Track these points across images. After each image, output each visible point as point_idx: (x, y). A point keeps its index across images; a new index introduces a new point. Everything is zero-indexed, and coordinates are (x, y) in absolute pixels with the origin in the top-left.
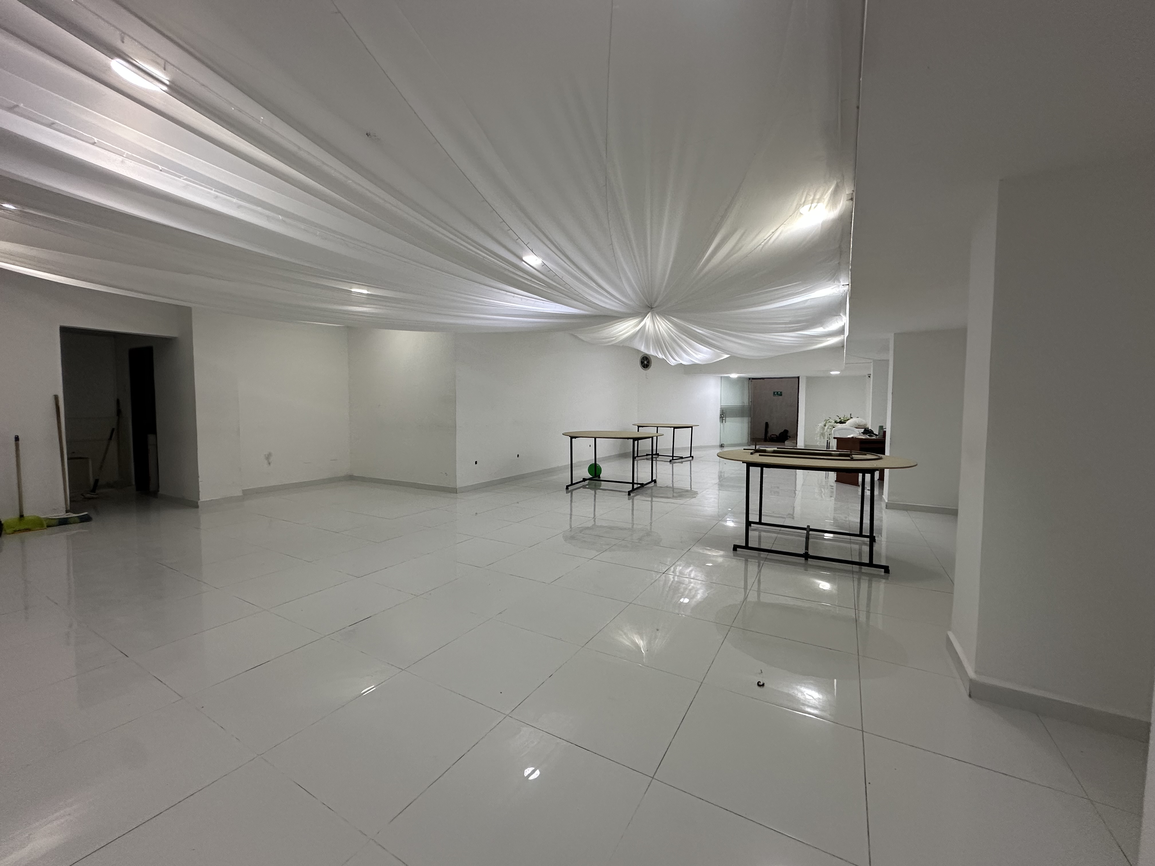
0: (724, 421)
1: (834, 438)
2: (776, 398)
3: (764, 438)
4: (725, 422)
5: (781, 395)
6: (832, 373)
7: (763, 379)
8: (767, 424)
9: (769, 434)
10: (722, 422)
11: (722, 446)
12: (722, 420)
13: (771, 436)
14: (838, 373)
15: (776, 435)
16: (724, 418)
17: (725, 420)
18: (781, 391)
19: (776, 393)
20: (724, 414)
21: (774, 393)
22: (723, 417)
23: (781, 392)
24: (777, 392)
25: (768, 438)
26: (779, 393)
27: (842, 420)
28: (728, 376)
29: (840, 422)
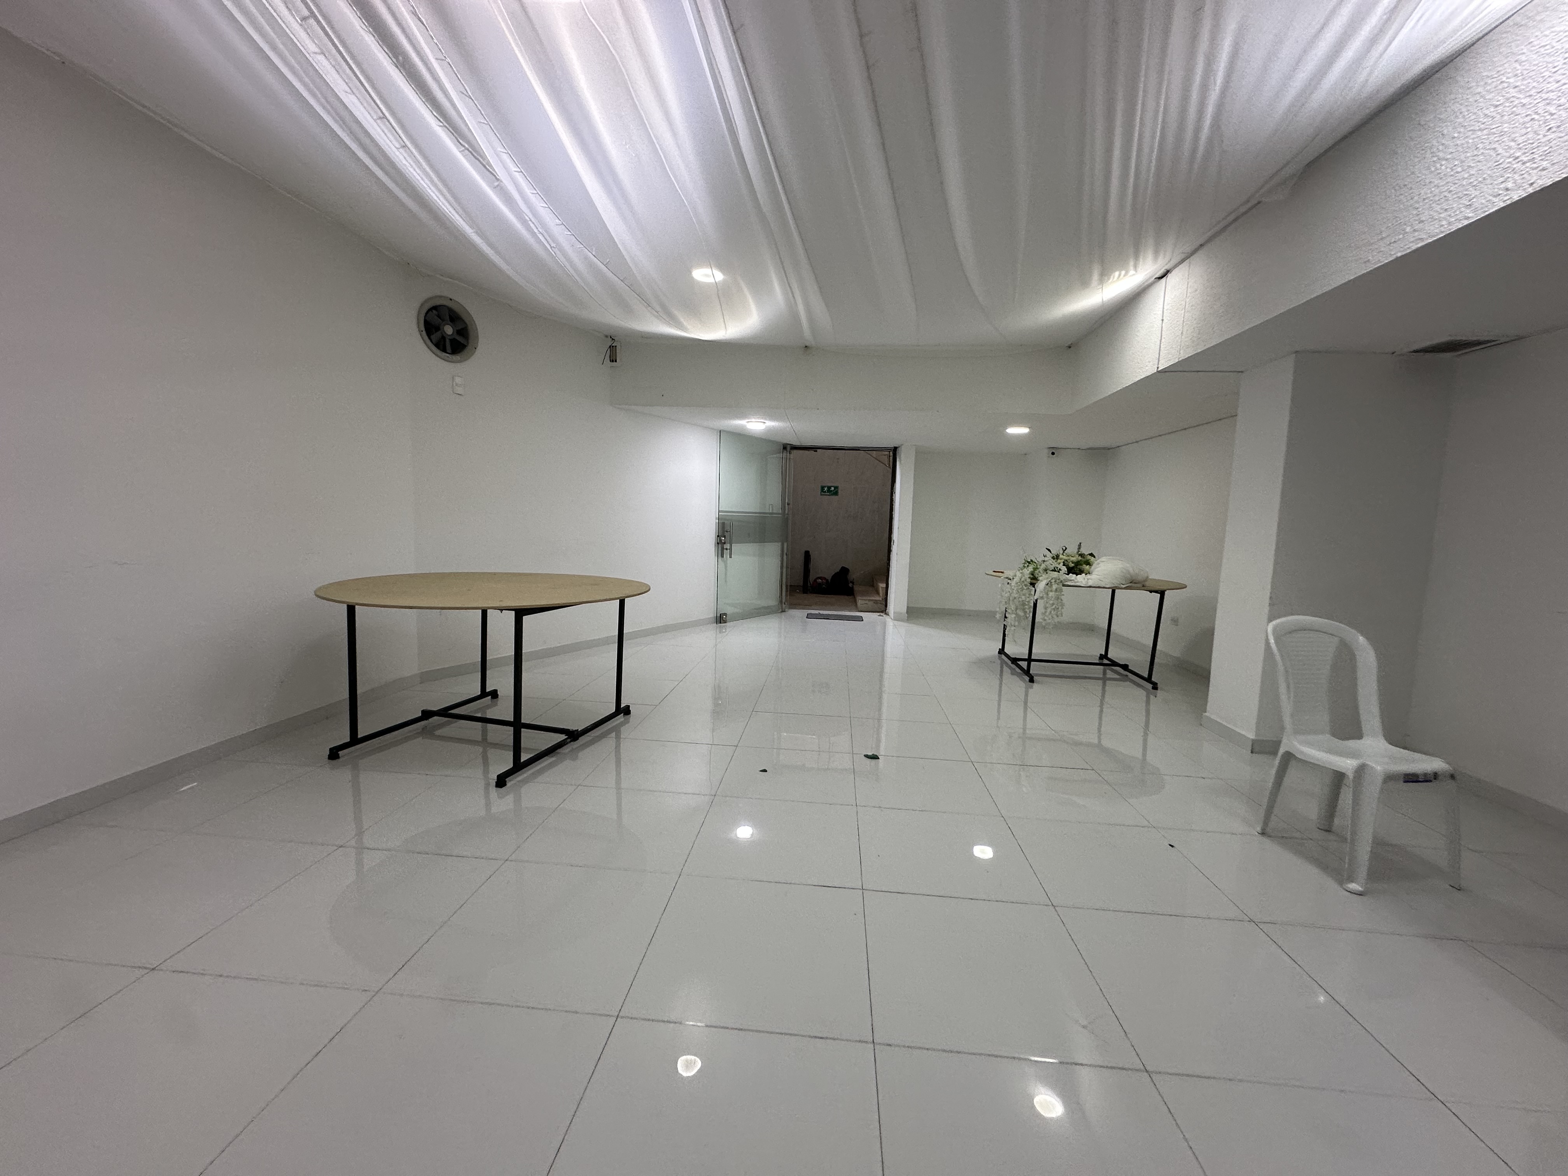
0: (727, 553)
2: (826, 498)
3: (801, 584)
4: (731, 557)
5: (836, 493)
6: (1011, 430)
7: (814, 448)
8: (807, 554)
9: (812, 578)
10: (722, 556)
11: (720, 619)
12: (723, 549)
13: (815, 580)
14: (1025, 430)
15: (825, 579)
16: (727, 546)
17: (731, 549)
18: (835, 485)
19: (825, 489)
20: (727, 534)
21: (823, 488)
22: (725, 543)
23: (836, 488)
24: (829, 488)
25: (809, 585)
26: (833, 488)
27: (1078, 563)
28: (743, 426)
29: (1070, 571)
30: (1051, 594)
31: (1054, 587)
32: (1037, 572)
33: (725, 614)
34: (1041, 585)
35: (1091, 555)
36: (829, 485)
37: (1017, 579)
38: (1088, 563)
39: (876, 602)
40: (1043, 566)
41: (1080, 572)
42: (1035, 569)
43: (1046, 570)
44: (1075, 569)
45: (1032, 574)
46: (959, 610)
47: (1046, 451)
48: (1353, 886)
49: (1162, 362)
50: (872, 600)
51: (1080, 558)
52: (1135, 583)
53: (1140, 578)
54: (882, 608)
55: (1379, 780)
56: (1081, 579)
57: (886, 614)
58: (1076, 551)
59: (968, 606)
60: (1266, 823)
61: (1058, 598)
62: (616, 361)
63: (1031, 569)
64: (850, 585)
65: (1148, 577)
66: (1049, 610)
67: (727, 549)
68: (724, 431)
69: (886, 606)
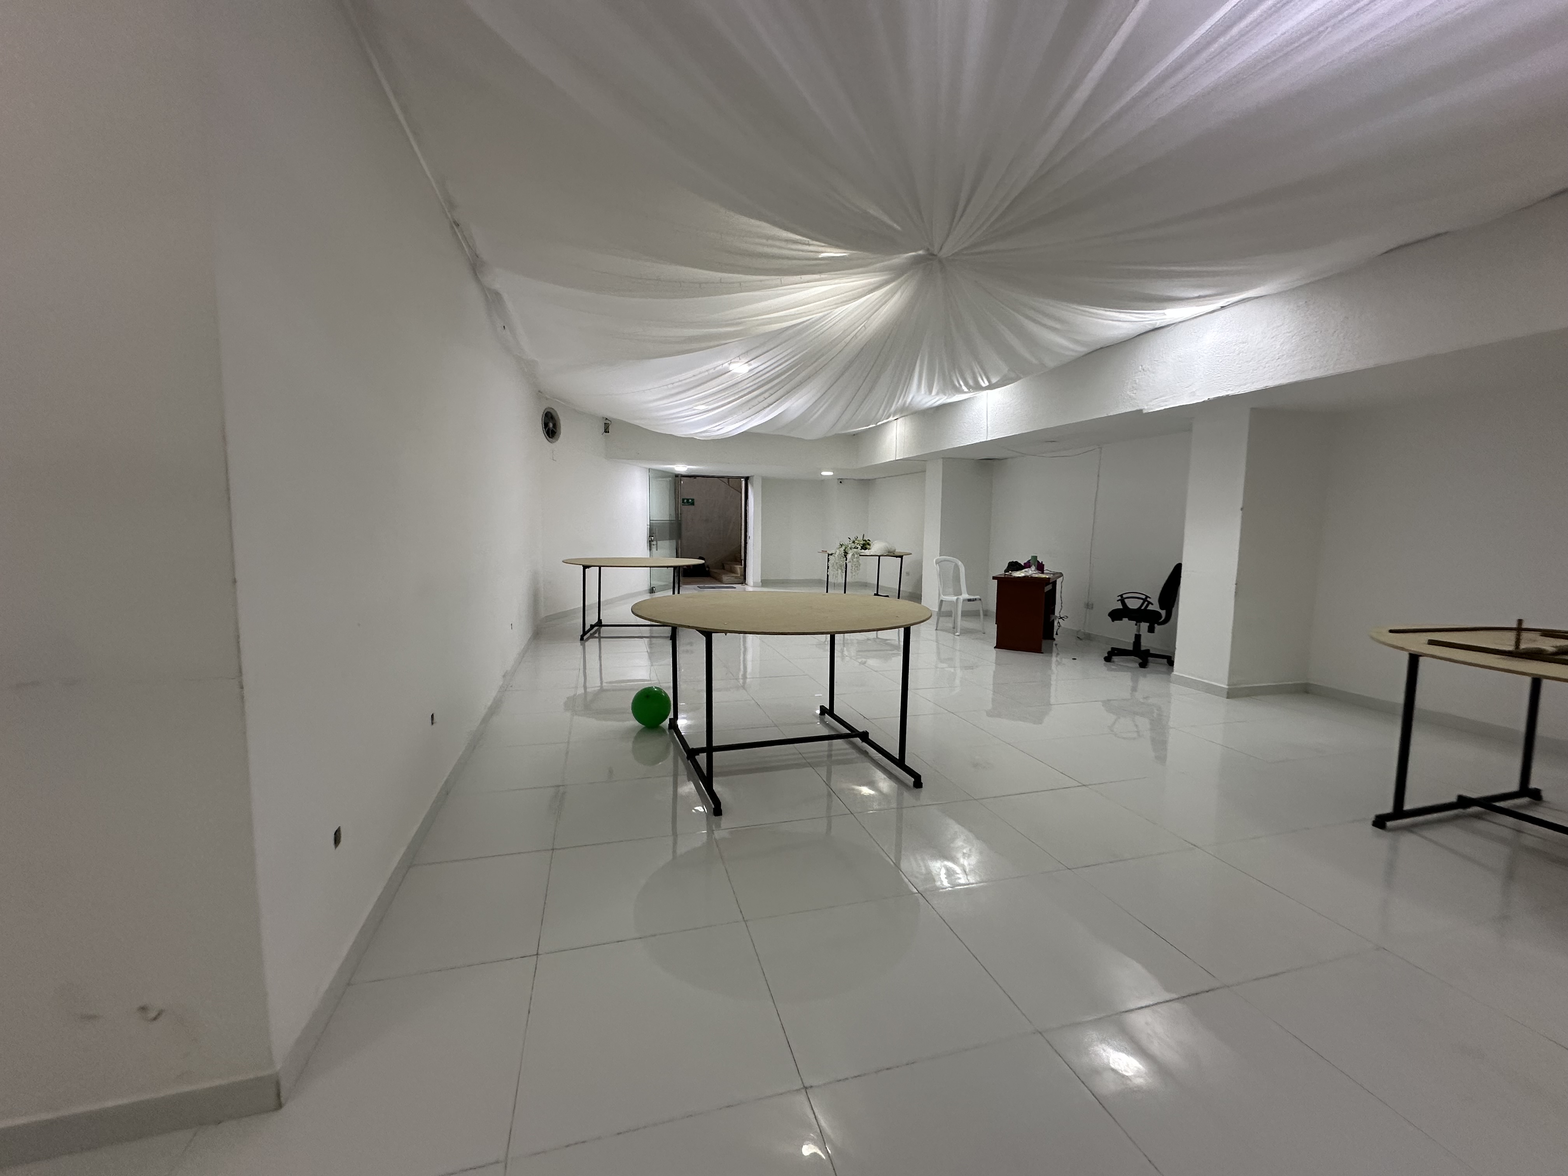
0: (653, 548)
1: (994, 578)
2: (686, 508)
4: (657, 550)
5: (693, 504)
6: (824, 473)
10: (652, 550)
11: (652, 591)
12: (652, 545)
14: (832, 473)
16: (654, 543)
17: (657, 544)
18: (692, 498)
19: (685, 501)
20: (654, 535)
21: (683, 500)
22: (652, 541)
23: (693, 500)
24: (688, 500)
26: (690, 501)
27: (864, 545)
28: (674, 468)
29: (862, 548)
30: (855, 560)
31: (856, 556)
32: (847, 549)
33: (654, 587)
34: (849, 556)
35: (869, 540)
36: (689, 498)
37: (837, 553)
38: (869, 544)
39: (736, 577)
40: (850, 546)
41: (866, 549)
42: (846, 548)
43: (851, 548)
44: (864, 547)
45: (844, 550)
46: (788, 580)
47: (837, 480)
48: (957, 634)
49: (897, 456)
50: (733, 576)
51: (864, 542)
52: (892, 554)
53: (892, 550)
54: (743, 580)
55: (962, 601)
56: (867, 552)
57: (745, 584)
58: (862, 538)
59: (794, 578)
60: (937, 627)
61: (858, 561)
62: (608, 432)
63: (843, 548)
64: (707, 569)
65: (895, 550)
66: (854, 567)
67: (654, 545)
68: (652, 469)
69: (745, 579)
